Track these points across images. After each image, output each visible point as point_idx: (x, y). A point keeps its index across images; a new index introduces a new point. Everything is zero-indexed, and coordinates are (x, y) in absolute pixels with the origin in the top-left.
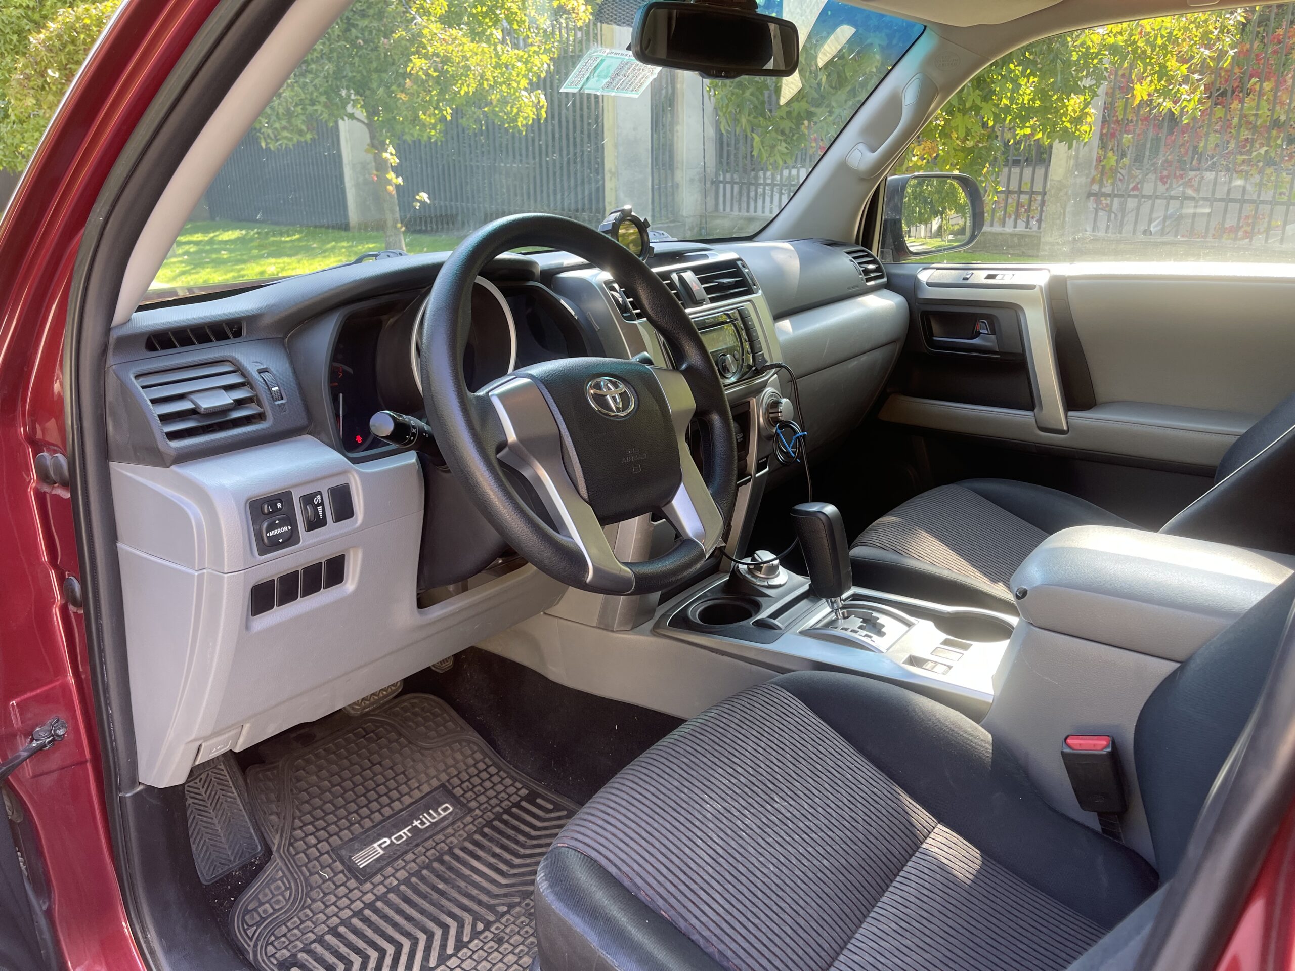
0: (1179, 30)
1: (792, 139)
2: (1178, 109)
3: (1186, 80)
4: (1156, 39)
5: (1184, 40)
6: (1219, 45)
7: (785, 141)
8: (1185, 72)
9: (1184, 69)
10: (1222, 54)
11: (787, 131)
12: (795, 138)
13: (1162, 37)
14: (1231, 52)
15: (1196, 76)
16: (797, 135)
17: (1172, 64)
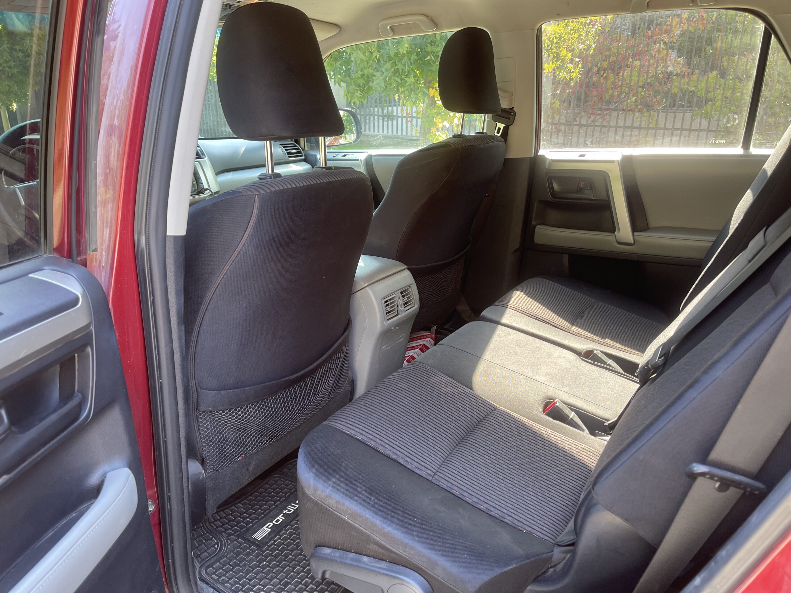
0: (565, 34)
1: (364, 89)
2: (569, 77)
3: (571, 61)
4: (553, 39)
5: (569, 40)
6: (587, 43)
7: (360, 90)
8: (570, 57)
9: (569, 55)
10: (590, 46)
11: (361, 85)
12: (365, 88)
13: (556, 38)
14: (593, 46)
15: (577, 60)
16: (367, 87)
17: (563, 53)
